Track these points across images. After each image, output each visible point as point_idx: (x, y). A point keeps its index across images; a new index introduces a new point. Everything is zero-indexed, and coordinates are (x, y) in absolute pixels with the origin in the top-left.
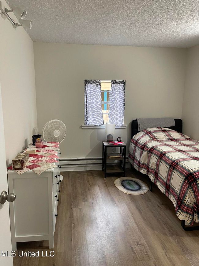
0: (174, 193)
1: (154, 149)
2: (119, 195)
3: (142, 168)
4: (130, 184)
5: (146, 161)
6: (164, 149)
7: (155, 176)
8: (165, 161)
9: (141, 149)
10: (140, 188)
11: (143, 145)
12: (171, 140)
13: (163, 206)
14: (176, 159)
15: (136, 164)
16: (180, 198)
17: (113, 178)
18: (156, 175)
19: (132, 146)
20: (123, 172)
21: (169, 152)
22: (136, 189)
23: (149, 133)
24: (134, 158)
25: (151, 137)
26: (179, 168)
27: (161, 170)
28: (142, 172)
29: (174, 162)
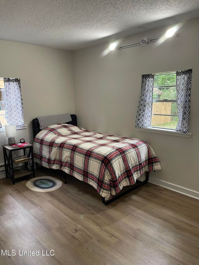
0: (93, 178)
1: (64, 144)
2: (38, 196)
3: (54, 164)
4: (43, 183)
5: (58, 157)
6: (74, 142)
7: (70, 168)
8: (79, 152)
9: (49, 146)
10: (54, 184)
11: (51, 142)
12: (73, 133)
13: (81, 192)
14: (89, 148)
15: (45, 162)
16: (101, 179)
17: (23, 182)
18: (72, 166)
19: (37, 145)
20: (33, 173)
21: (80, 144)
22: (51, 185)
23: (52, 130)
24: (41, 157)
25: (55, 134)
26: (94, 155)
27: (77, 161)
28: (54, 168)
29: (88, 151)
